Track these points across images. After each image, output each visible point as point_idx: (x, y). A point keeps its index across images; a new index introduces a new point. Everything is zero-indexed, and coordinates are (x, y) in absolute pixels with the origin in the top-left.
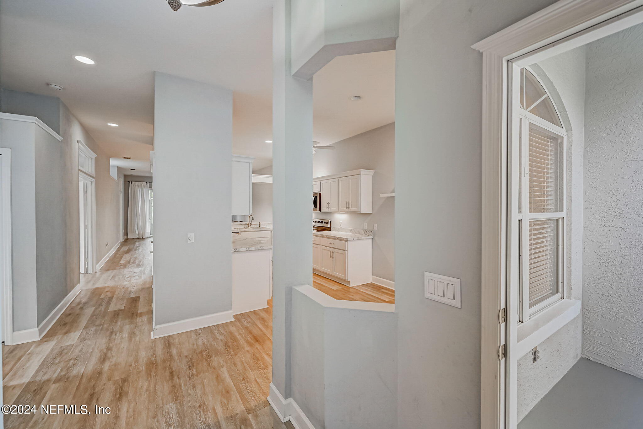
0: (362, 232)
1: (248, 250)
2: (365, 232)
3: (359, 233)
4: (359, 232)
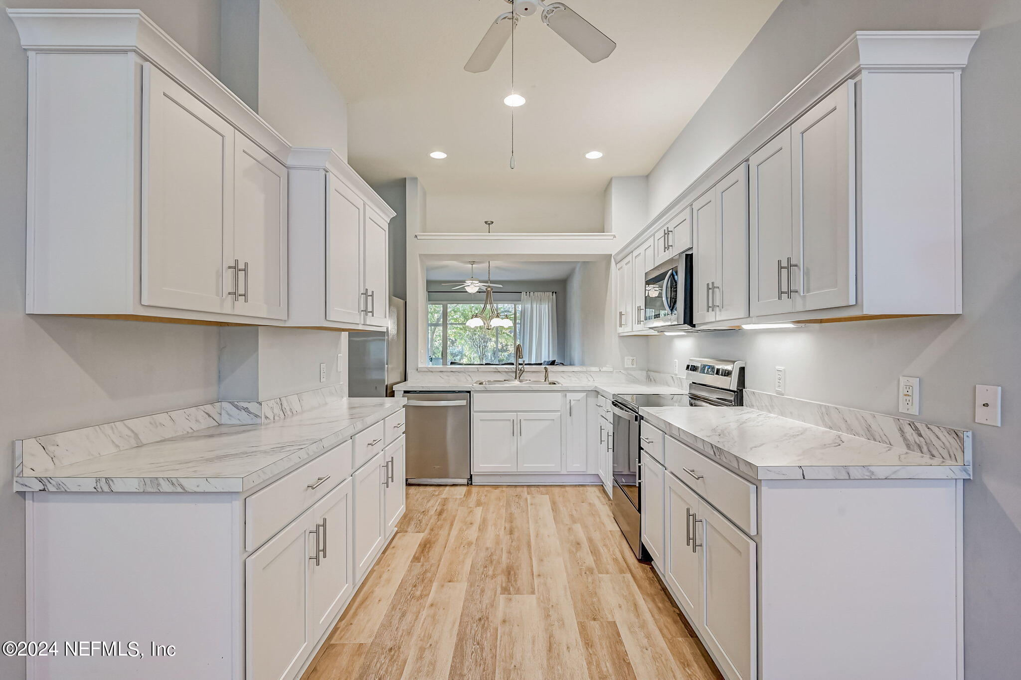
0: (889, 427)
1: (106, 489)
2: (909, 431)
3: (870, 435)
4: (869, 429)
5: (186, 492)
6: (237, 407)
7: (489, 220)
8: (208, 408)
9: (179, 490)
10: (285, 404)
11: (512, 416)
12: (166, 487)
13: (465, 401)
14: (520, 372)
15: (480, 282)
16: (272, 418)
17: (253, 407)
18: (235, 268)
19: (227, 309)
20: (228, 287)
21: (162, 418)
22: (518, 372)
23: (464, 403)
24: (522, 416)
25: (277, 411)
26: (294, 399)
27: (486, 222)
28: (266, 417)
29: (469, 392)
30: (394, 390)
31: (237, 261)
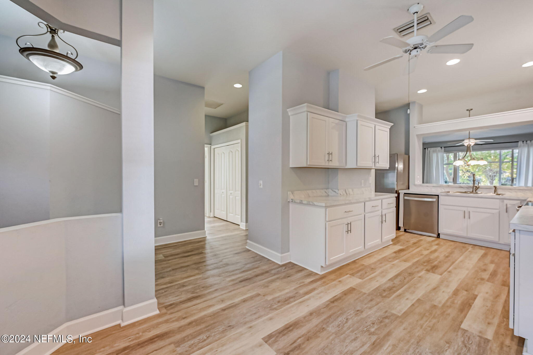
5: (314, 205)
6: (333, 191)
7: (469, 108)
8: (325, 190)
9: (313, 204)
10: (347, 192)
11: (465, 209)
12: (311, 203)
13: (435, 199)
14: (475, 188)
15: (476, 139)
16: (342, 195)
17: (336, 191)
18: (329, 154)
19: (327, 164)
20: (327, 159)
21: (314, 191)
22: (474, 188)
23: (434, 200)
24: (470, 209)
25: (344, 193)
26: (350, 190)
27: (467, 110)
28: (340, 194)
29: (438, 196)
30: (399, 192)
31: (329, 152)
